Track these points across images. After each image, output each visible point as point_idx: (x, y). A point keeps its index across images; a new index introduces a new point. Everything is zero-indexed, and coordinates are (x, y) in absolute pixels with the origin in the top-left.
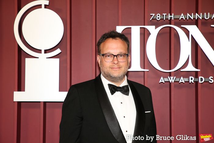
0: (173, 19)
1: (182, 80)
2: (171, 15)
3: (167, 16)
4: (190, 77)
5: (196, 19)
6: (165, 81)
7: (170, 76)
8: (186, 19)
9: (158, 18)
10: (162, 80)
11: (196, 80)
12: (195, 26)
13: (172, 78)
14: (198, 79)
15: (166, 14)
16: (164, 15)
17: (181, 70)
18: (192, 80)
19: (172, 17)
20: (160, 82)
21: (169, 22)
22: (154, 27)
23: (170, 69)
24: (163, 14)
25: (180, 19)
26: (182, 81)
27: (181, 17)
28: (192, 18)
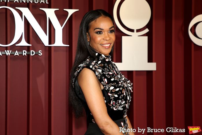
0: (8, 2)
5: (28, 2)
7: (7, 50)
8: (20, 2)
12: (27, 9)
17: (16, 45)
21: (5, 3)
23: (7, 44)
25: (14, 2)
28: (25, 2)
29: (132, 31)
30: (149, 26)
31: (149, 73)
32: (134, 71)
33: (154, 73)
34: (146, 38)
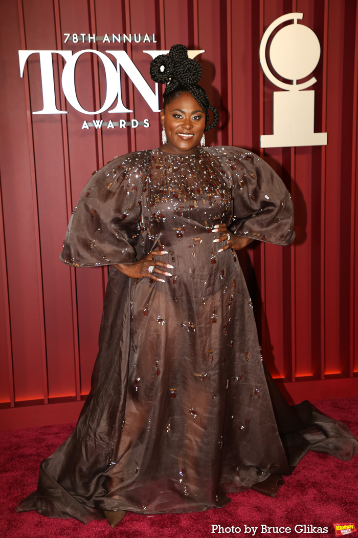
0: (94, 41)
1: (111, 125)
2: (91, 36)
3: (86, 37)
4: (121, 121)
5: (124, 42)
6: (90, 126)
7: (95, 120)
8: (111, 41)
9: (75, 40)
10: (85, 126)
11: (129, 124)
12: (124, 52)
13: (98, 122)
14: (130, 123)
15: (85, 34)
16: (82, 36)
17: (110, 112)
18: (123, 124)
19: (93, 39)
20: (83, 128)
21: (89, 45)
22: (70, 52)
23: (95, 110)
24: (81, 34)
25: (104, 42)
26: (111, 127)
27: (105, 40)
28: (119, 42)
29: (289, 82)
30: (317, 72)
31: (316, 149)
32: (293, 147)
33: (323, 150)
34: (312, 93)
